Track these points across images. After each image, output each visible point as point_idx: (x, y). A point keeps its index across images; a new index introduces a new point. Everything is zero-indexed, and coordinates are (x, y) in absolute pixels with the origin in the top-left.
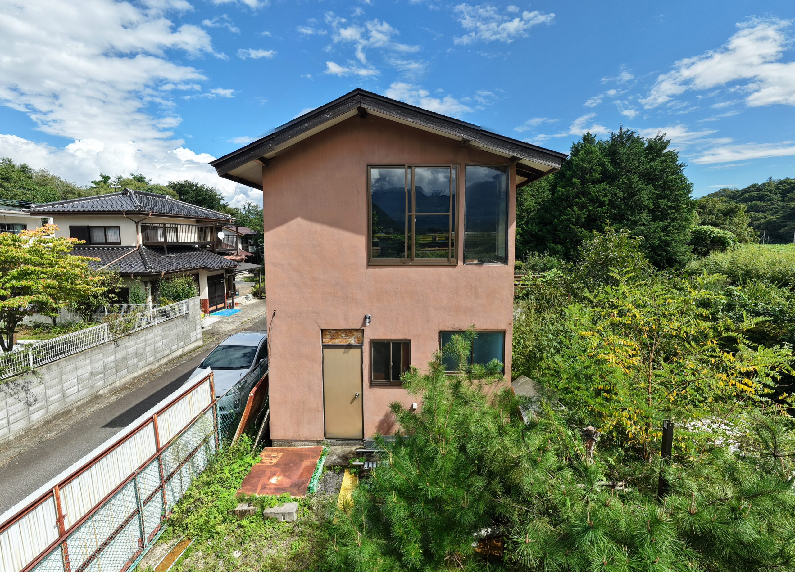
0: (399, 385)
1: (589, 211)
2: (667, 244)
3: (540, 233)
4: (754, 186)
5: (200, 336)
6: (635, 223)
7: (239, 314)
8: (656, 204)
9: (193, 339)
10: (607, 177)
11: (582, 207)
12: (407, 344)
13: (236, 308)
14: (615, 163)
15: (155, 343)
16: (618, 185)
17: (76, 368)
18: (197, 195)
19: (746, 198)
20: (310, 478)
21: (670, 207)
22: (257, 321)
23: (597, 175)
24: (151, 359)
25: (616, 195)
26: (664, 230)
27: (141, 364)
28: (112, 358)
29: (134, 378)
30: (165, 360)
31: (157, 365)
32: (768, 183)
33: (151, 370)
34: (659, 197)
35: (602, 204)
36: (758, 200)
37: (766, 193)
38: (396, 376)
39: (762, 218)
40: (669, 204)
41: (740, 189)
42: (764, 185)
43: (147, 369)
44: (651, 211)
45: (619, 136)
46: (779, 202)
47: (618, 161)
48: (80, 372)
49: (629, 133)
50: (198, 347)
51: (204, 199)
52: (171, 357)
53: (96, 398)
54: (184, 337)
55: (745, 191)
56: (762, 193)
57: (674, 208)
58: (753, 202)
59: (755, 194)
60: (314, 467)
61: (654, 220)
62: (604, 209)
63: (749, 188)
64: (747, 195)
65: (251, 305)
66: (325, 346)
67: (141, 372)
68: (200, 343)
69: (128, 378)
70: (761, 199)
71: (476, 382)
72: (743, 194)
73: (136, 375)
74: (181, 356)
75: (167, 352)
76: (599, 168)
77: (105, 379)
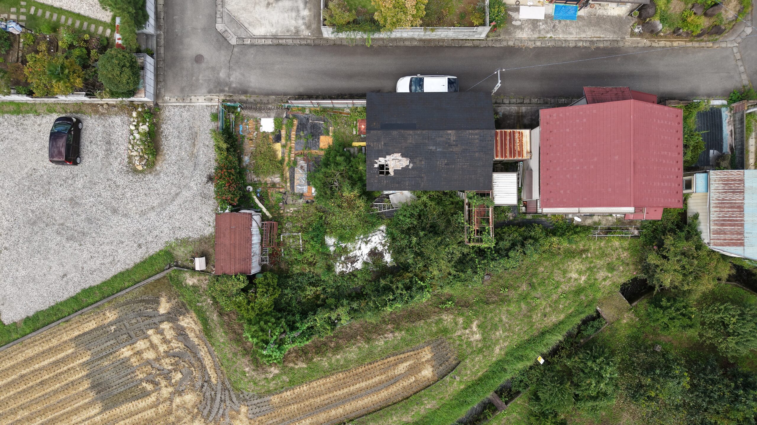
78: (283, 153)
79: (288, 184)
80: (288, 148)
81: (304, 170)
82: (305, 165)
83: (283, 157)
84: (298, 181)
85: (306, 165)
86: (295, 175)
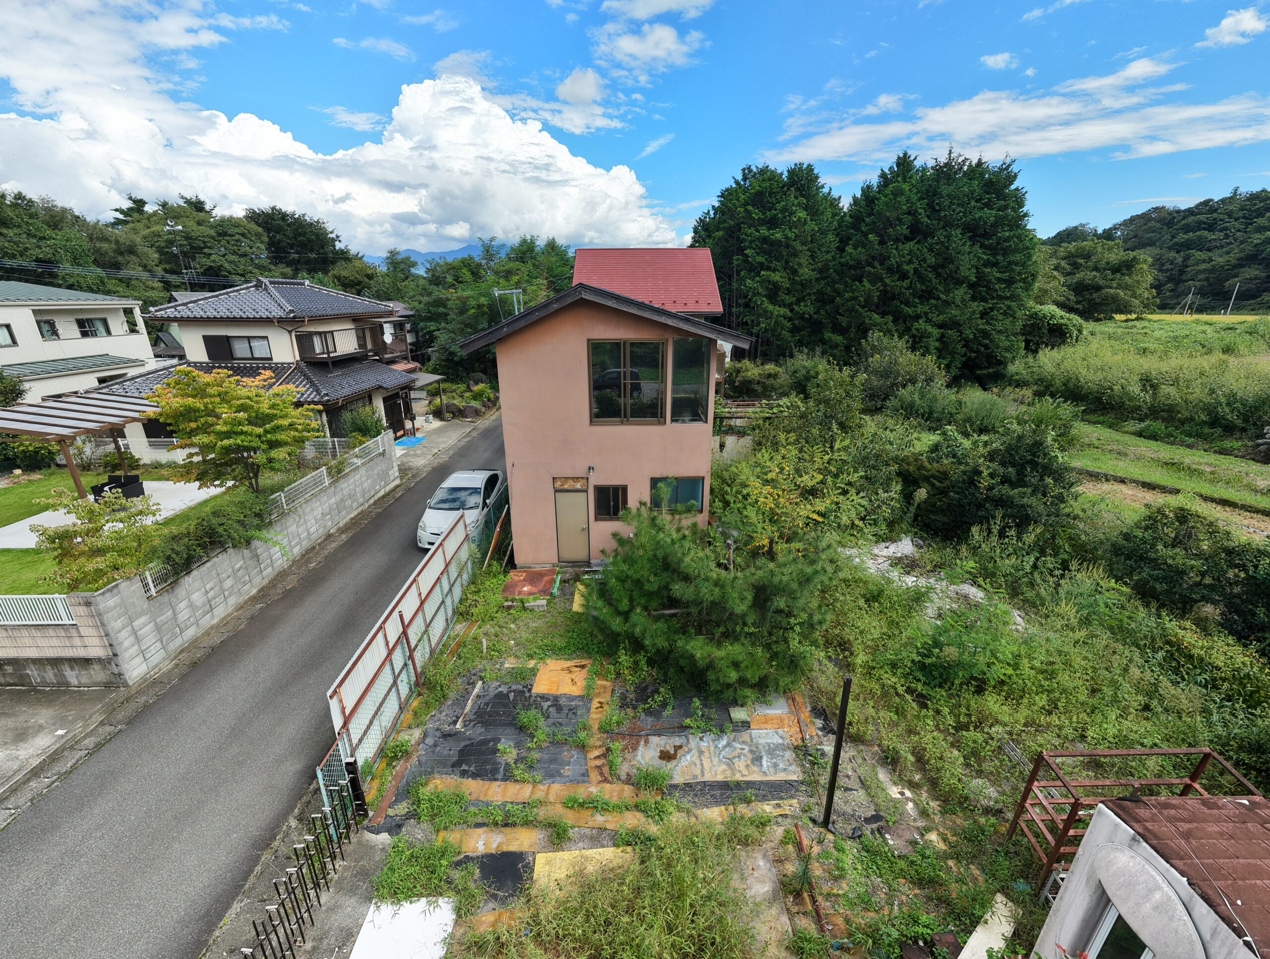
0: (618, 519)
1: (885, 285)
2: (986, 334)
3: (815, 316)
4: (1206, 203)
5: (397, 474)
6: (947, 303)
7: (424, 442)
8: (980, 276)
9: (392, 478)
10: (917, 232)
11: (875, 279)
12: (624, 489)
13: (418, 435)
14: (933, 210)
15: (362, 483)
16: (931, 245)
17: (312, 510)
18: (297, 234)
19: (1187, 225)
20: (552, 587)
21: (999, 280)
22: (452, 452)
23: (904, 230)
24: (361, 500)
25: (924, 260)
26: (984, 314)
27: (355, 505)
28: (333, 500)
29: (352, 519)
30: (372, 501)
31: (367, 506)
32: (1230, 198)
33: (362, 511)
34: (987, 264)
35: (904, 276)
36: (1205, 229)
37: (1222, 216)
38: (616, 513)
39: (1204, 261)
40: (998, 275)
41: (1183, 208)
42: (1223, 201)
43: (360, 509)
44: (972, 286)
45: (946, 165)
46: (1238, 234)
47: (937, 208)
48: (315, 513)
49: (960, 160)
50: (397, 487)
51: (310, 241)
52: (376, 498)
53: (329, 537)
54: (384, 476)
55: (1190, 212)
56: (1215, 215)
57: (1005, 281)
58: (1198, 233)
59: (1202, 218)
60: (554, 581)
61: (974, 299)
62: (906, 283)
63: (1197, 206)
64: (1191, 219)
65: (435, 430)
66: (557, 491)
67: (356, 513)
68: (398, 482)
69: (348, 519)
70: (1211, 228)
71: (677, 517)
72: (1184, 218)
73: (352, 515)
74: (383, 497)
75: (372, 493)
76: (908, 219)
77: (332, 519)
78: (598, 837)
79: (768, 808)
80: (569, 818)
81: (678, 748)
82: (658, 743)
83: (618, 840)
84: (740, 764)
85: (654, 740)
86: (708, 777)
